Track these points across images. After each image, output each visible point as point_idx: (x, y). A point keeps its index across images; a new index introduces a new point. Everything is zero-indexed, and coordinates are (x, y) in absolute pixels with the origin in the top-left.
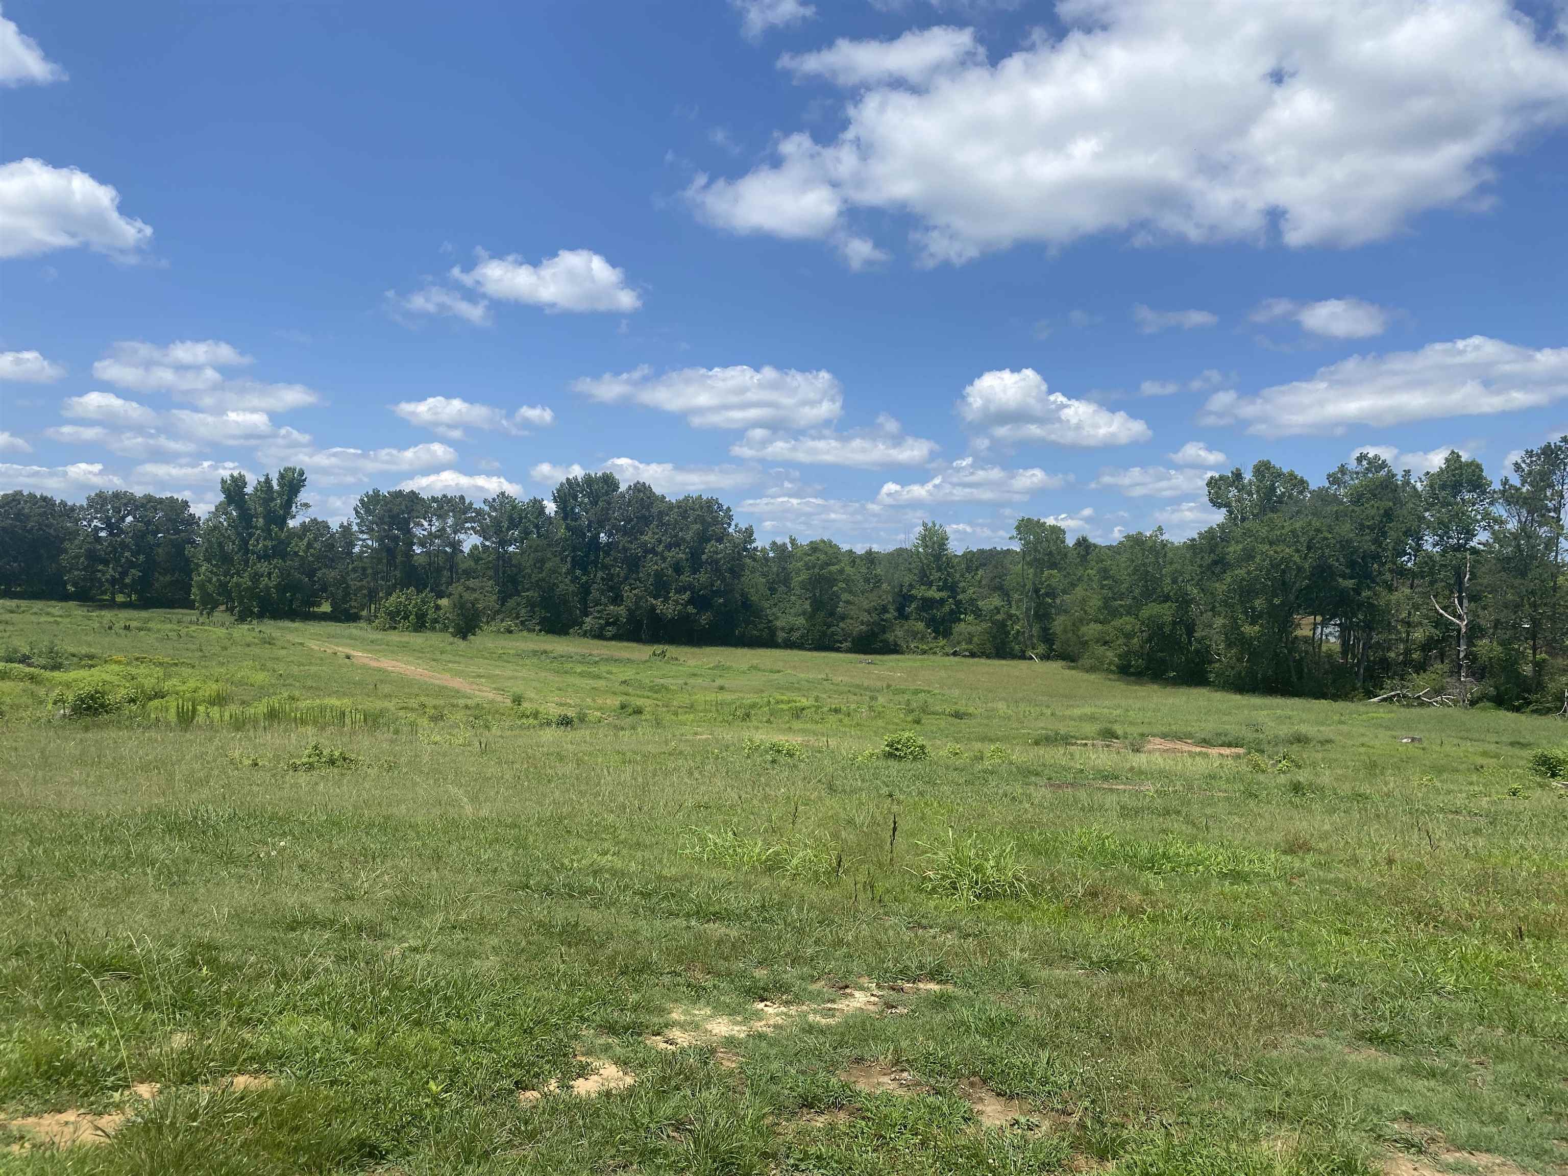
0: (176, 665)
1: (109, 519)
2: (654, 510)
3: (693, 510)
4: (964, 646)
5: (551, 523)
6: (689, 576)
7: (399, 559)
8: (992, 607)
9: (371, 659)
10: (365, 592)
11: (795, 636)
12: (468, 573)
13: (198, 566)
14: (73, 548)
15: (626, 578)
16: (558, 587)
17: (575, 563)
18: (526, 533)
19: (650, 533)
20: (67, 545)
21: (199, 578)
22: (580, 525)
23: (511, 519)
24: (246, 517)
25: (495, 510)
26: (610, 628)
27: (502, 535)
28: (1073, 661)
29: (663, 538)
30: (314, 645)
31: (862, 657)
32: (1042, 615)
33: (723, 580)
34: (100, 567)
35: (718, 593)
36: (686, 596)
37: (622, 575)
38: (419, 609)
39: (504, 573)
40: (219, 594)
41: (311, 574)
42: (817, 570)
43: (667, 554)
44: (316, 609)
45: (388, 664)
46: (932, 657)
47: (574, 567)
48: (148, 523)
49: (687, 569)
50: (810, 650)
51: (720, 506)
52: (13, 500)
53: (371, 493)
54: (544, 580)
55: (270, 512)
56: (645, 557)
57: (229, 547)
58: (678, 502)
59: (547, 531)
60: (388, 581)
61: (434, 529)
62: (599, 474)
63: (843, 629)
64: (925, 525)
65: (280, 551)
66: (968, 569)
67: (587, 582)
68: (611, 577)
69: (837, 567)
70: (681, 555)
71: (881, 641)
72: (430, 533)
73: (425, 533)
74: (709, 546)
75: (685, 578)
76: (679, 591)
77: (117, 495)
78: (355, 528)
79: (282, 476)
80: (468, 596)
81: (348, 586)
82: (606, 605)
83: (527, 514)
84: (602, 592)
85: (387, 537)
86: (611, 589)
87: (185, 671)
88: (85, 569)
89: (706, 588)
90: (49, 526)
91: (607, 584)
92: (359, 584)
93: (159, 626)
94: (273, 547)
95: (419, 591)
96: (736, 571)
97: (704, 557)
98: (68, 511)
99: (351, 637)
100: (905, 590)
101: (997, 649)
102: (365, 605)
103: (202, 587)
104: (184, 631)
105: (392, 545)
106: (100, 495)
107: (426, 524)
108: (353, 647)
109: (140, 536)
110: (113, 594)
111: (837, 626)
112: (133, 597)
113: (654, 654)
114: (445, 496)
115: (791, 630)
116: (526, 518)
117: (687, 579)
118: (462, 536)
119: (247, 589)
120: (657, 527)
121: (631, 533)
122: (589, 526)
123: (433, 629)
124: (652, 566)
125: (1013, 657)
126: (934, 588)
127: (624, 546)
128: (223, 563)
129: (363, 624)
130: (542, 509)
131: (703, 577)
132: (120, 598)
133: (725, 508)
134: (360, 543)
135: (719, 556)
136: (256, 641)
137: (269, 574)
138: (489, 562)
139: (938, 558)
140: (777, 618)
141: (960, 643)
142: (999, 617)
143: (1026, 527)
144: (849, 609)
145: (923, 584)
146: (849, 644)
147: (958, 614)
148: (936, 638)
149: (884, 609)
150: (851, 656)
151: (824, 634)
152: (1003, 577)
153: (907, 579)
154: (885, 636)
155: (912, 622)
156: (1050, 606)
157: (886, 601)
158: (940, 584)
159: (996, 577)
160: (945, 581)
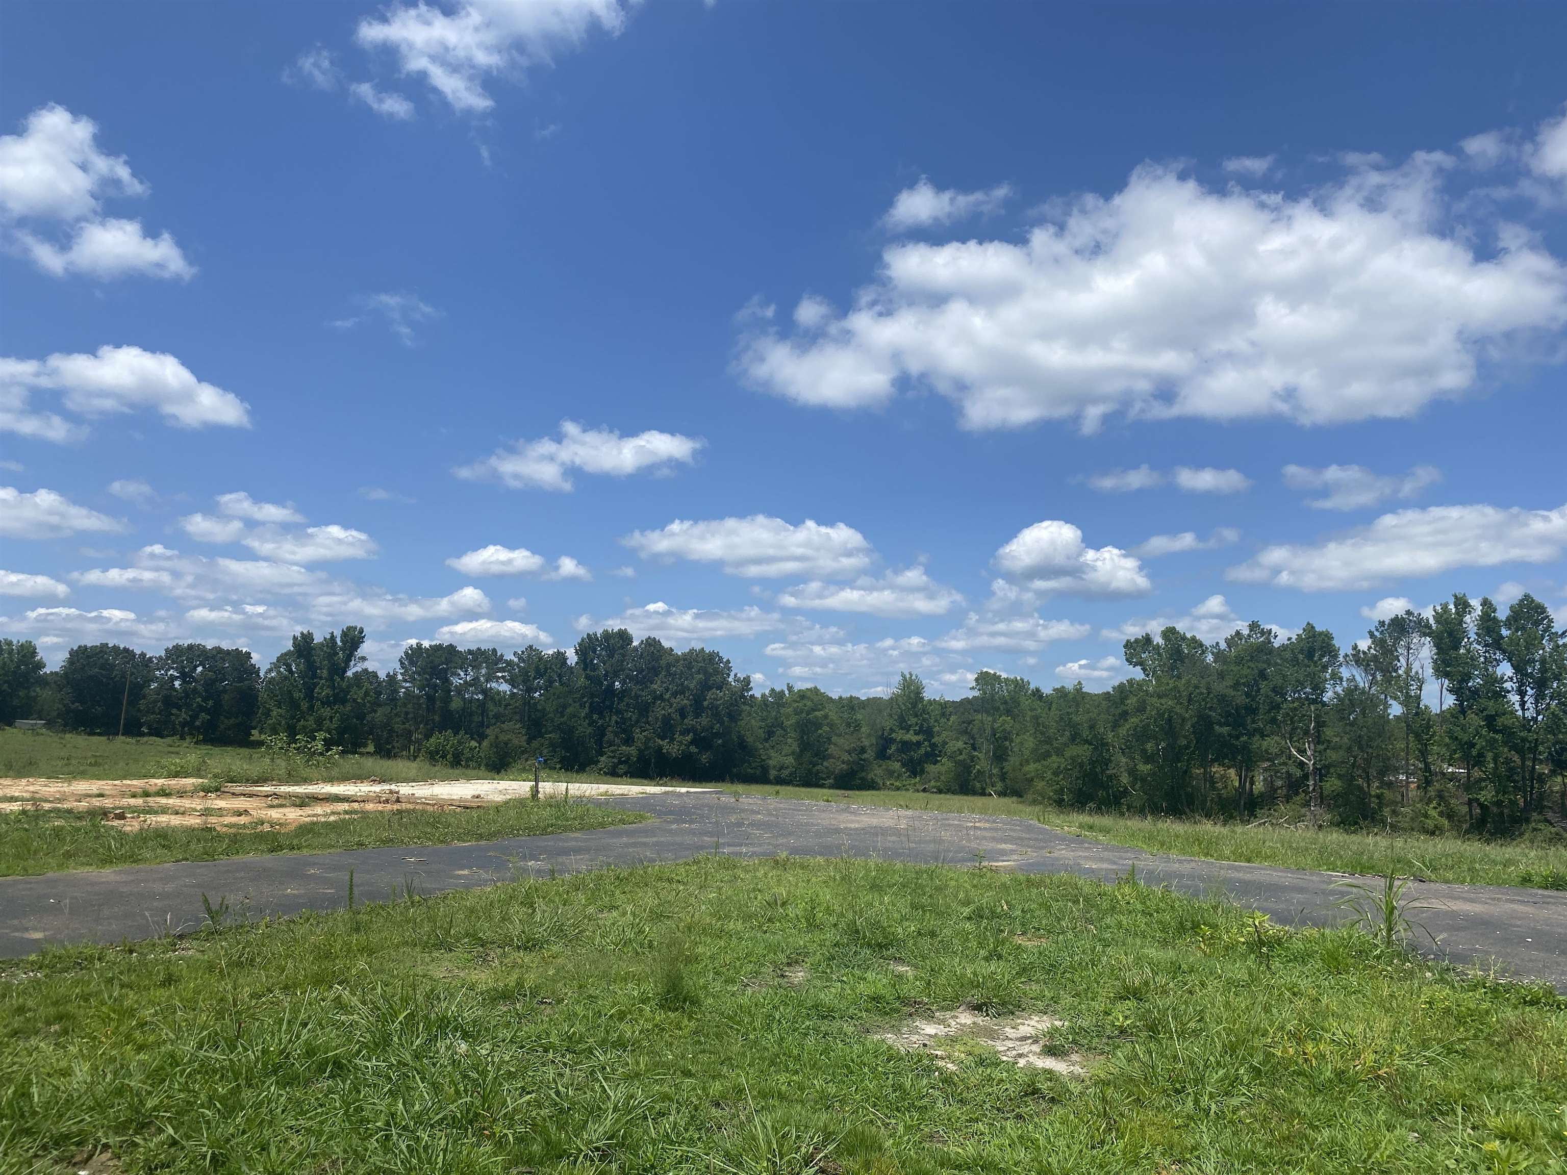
1: (183, 667)
2: (663, 662)
3: (697, 661)
4: (933, 783)
5: (572, 673)
6: (692, 720)
7: (438, 704)
8: (956, 749)
10: (406, 734)
11: (786, 773)
12: (497, 718)
14: (151, 693)
15: (637, 722)
16: (577, 730)
17: (592, 710)
18: (551, 682)
19: (659, 682)
20: (145, 691)
22: (598, 675)
23: (537, 670)
24: (311, 669)
25: (524, 661)
26: (622, 766)
27: (528, 683)
28: (1021, 796)
29: (670, 687)
31: (843, 792)
32: (1000, 756)
33: (722, 723)
34: (174, 711)
35: (717, 735)
36: (689, 738)
37: (634, 719)
38: (456, 749)
39: (529, 717)
41: (362, 719)
42: (803, 715)
43: (673, 700)
44: (363, 749)
46: (904, 792)
47: (591, 712)
48: (216, 672)
49: (691, 713)
50: (798, 786)
51: (721, 659)
53: (414, 646)
54: (565, 723)
55: (334, 664)
56: (654, 703)
58: (684, 654)
59: (569, 680)
60: (428, 724)
61: (469, 678)
62: (615, 630)
63: (827, 768)
64: (903, 675)
65: (341, 698)
66: (943, 715)
67: (602, 725)
68: (624, 721)
69: (820, 712)
70: (685, 702)
71: (860, 779)
72: (466, 682)
73: (461, 682)
74: (710, 694)
75: (689, 721)
76: (683, 733)
77: (190, 647)
78: (400, 677)
79: (344, 634)
80: (503, 737)
81: (391, 729)
82: (619, 746)
83: (551, 665)
84: (616, 734)
85: (427, 685)
86: (624, 731)
88: (160, 713)
89: (707, 730)
90: (131, 674)
91: (620, 727)
92: (402, 727)
94: (335, 694)
95: (456, 733)
96: (734, 716)
97: (706, 703)
98: (145, 662)
100: (886, 734)
101: (961, 787)
102: (405, 746)
105: (432, 692)
106: (177, 647)
107: (462, 674)
109: (209, 684)
111: (822, 765)
112: (200, 738)
114: (479, 649)
115: (781, 768)
116: (550, 668)
117: (691, 722)
118: (493, 684)
120: (665, 676)
121: (643, 681)
122: (606, 675)
123: (467, 767)
124: (660, 711)
125: (974, 793)
126: (912, 732)
127: (635, 693)
130: (565, 660)
131: (704, 720)
133: (724, 660)
134: (404, 690)
135: (719, 702)
138: (517, 707)
139: (914, 705)
140: (770, 758)
141: (930, 781)
142: (961, 758)
143: (984, 679)
144: (832, 749)
145: (902, 729)
146: (831, 781)
147: (932, 756)
148: (910, 776)
149: (863, 750)
150: (831, 791)
151: (810, 772)
152: (969, 723)
153: (888, 724)
154: (863, 774)
155: (890, 763)
156: (1007, 748)
157: (866, 743)
158: (917, 728)
159: (964, 722)
160: (921, 726)
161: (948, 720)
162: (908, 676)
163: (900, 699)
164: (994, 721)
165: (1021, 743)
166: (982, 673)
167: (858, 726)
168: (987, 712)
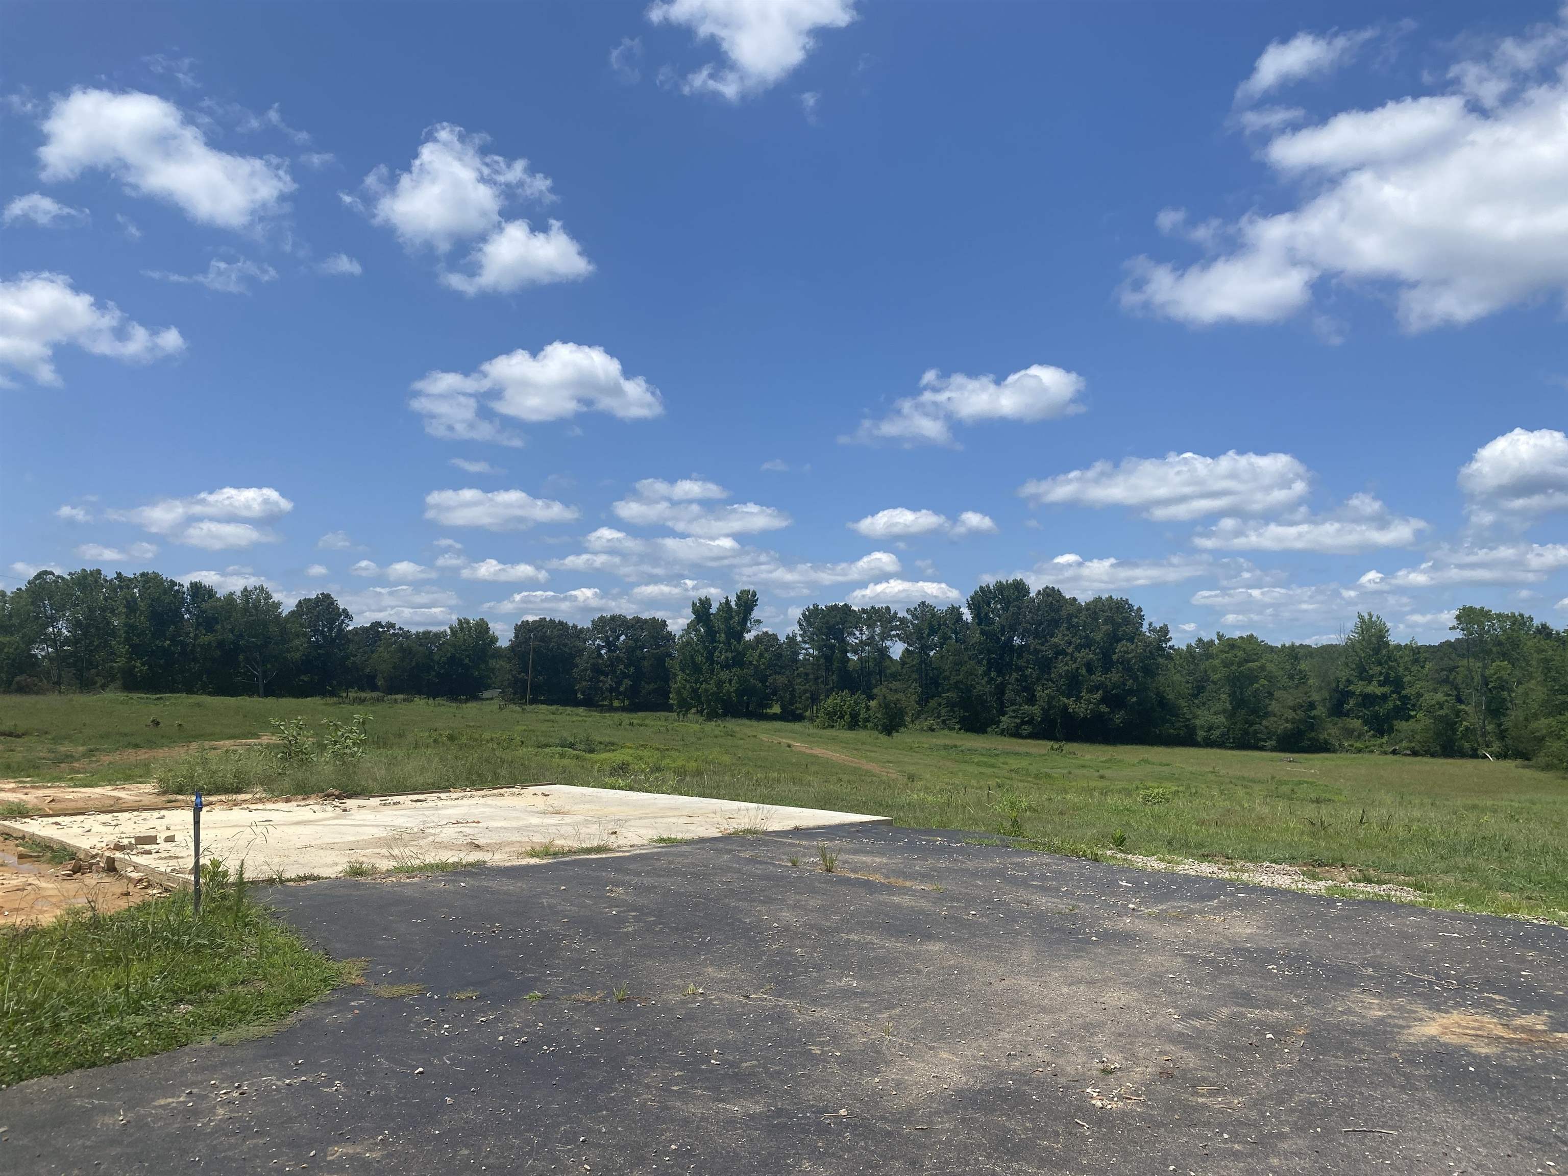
0: (668, 750)
1: (607, 637)
2: (1063, 613)
3: (1103, 611)
4: (1404, 744)
5: (968, 628)
6: (1101, 676)
7: (836, 665)
8: (1433, 702)
9: (806, 748)
10: (808, 695)
11: (1216, 733)
12: (894, 677)
13: (675, 675)
14: (582, 663)
15: (1038, 679)
16: (975, 688)
17: (990, 666)
18: (945, 638)
19: (1060, 635)
20: (577, 660)
21: (676, 686)
22: (994, 629)
23: (931, 627)
24: (711, 633)
25: (917, 618)
26: (1026, 727)
27: (923, 641)
28: (1528, 759)
29: (1073, 640)
30: (764, 737)
31: (1288, 755)
32: (1496, 710)
33: (1136, 679)
34: (602, 678)
35: (1131, 692)
36: (1098, 696)
37: (1034, 676)
38: (853, 710)
39: (926, 675)
40: (692, 698)
41: (763, 680)
42: (1234, 667)
43: (1077, 654)
44: (768, 711)
45: (818, 751)
46: (1366, 756)
47: (989, 669)
48: (636, 640)
49: (1100, 669)
50: (1232, 748)
51: (1131, 607)
52: (540, 625)
53: (811, 607)
54: (962, 682)
55: (730, 628)
56: (1056, 658)
57: (699, 659)
58: (1087, 604)
59: (964, 635)
60: (827, 684)
61: (864, 637)
62: (1010, 581)
63: (1266, 727)
64: (1360, 617)
65: (738, 661)
66: (1416, 661)
67: (1002, 683)
68: (1025, 678)
69: (1256, 663)
70: (1091, 656)
71: (1309, 739)
72: (861, 641)
73: (857, 641)
74: (1119, 645)
75: (1097, 678)
76: (1090, 691)
77: (613, 618)
78: (799, 639)
79: (738, 598)
80: (891, 697)
81: (794, 690)
82: (1020, 705)
83: (945, 621)
84: (1018, 693)
85: (825, 646)
86: (1025, 689)
87: (674, 754)
88: (591, 680)
89: (1119, 687)
90: (565, 645)
91: (1021, 685)
92: (802, 688)
93: (653, 723)
94: (733, 658)
95: (853, 693)
96: (1149, 671)
97: (1115, 657)
98: (578, 633)
99: (792, 731)
100: (1341, 686)
101: (1444, 748)
102: (808, 706)
103: (679, 693)
104: (670, 727)
105: (829, 653)
106: (602, 619)
107: (857, 633)
108: (794, 739)
109: (631, 651)
110: (611, 700)
111: (1260, 724)
112: (626, 702)
113: (1052, 748)
114: (873, 608)
115: (1210, 729)
116: (944, 625)
117: (1099, 679)
118: (888, 643)
119: (712, 694)
120: (1068, 629)
121: (1042, 634)
122: (1003, 630)
123: (865, 727)
124: (1062, 667)
125: (1462, 754)
126: (1375, 683)
127: (1035, 649)
128: (694, 673)
129: (806, 723)
130: (960, 615)
131: (1115, 676)
132: (616, 703)
133: (1135, 608)
134: (803, 651)
135: (1130, 656)
136: (722, 734)
137: (730, 680)
138: (913, 666)
139: (1377, 651)
140: (1196, 717)
141: (1401, 741)
142: (1441, 712)
143: (1468, 616)
144: (1274, 706)
145: (1362, 680)
146: (1273, 743)
147: (1403, 711)
148: (1374, 736)
149: (1312, 706)
150: (1274, 754)
151: (1246, 732)
152: (1452, 669)
153: (1343, 674)
154: (1313, 734)
155: (1348, 720)
156: (1504, 700)
157: (1316, 697)
158: (1382, 678)
159: (1442, 670)
160: (1387, 677)
161: (1423, 667)
162: (1367, 617)
163: (1358, 645)
164: (1485, 667)
165: (1526, 694)
166: (1464, 609)
167: (1304, 678)
168: (1475, 656)
